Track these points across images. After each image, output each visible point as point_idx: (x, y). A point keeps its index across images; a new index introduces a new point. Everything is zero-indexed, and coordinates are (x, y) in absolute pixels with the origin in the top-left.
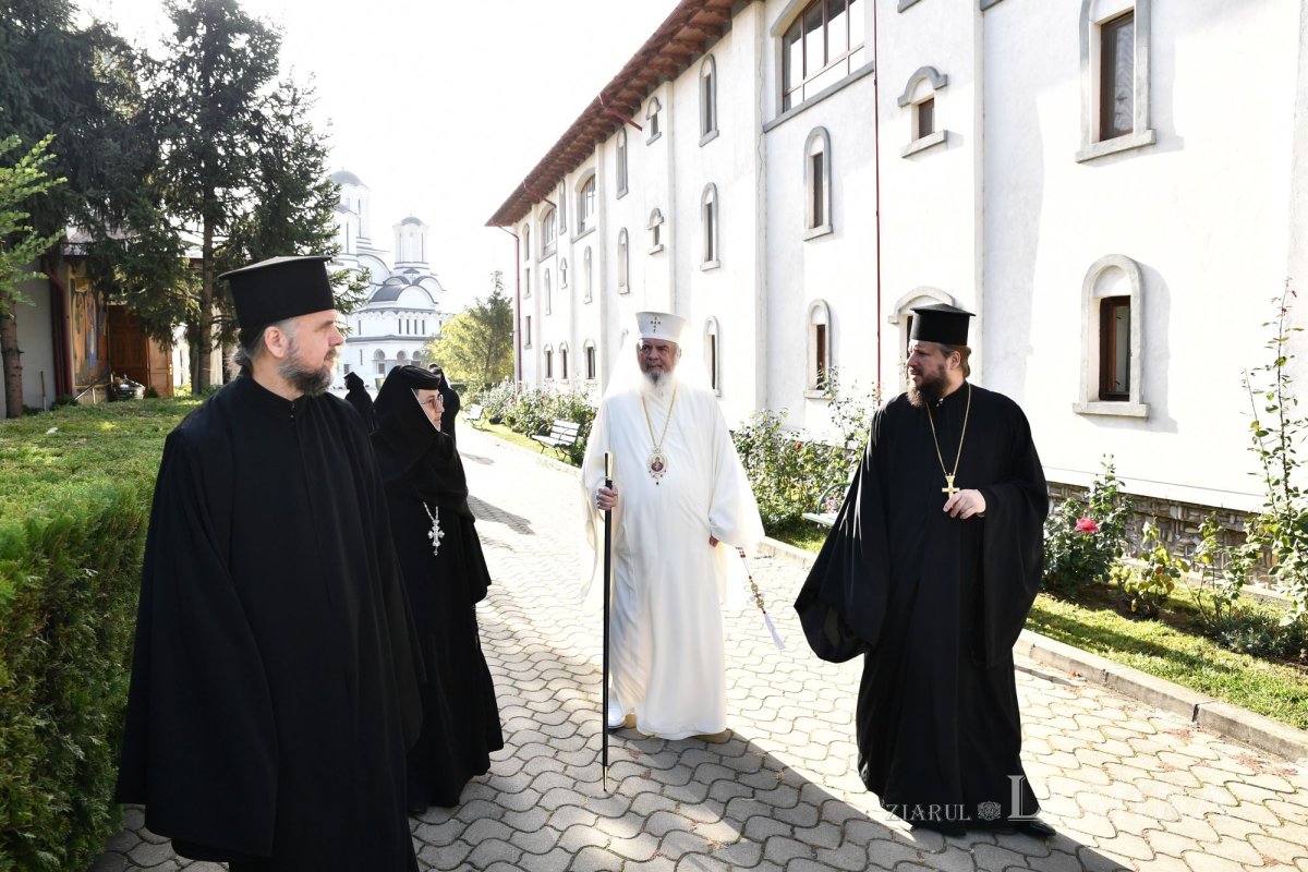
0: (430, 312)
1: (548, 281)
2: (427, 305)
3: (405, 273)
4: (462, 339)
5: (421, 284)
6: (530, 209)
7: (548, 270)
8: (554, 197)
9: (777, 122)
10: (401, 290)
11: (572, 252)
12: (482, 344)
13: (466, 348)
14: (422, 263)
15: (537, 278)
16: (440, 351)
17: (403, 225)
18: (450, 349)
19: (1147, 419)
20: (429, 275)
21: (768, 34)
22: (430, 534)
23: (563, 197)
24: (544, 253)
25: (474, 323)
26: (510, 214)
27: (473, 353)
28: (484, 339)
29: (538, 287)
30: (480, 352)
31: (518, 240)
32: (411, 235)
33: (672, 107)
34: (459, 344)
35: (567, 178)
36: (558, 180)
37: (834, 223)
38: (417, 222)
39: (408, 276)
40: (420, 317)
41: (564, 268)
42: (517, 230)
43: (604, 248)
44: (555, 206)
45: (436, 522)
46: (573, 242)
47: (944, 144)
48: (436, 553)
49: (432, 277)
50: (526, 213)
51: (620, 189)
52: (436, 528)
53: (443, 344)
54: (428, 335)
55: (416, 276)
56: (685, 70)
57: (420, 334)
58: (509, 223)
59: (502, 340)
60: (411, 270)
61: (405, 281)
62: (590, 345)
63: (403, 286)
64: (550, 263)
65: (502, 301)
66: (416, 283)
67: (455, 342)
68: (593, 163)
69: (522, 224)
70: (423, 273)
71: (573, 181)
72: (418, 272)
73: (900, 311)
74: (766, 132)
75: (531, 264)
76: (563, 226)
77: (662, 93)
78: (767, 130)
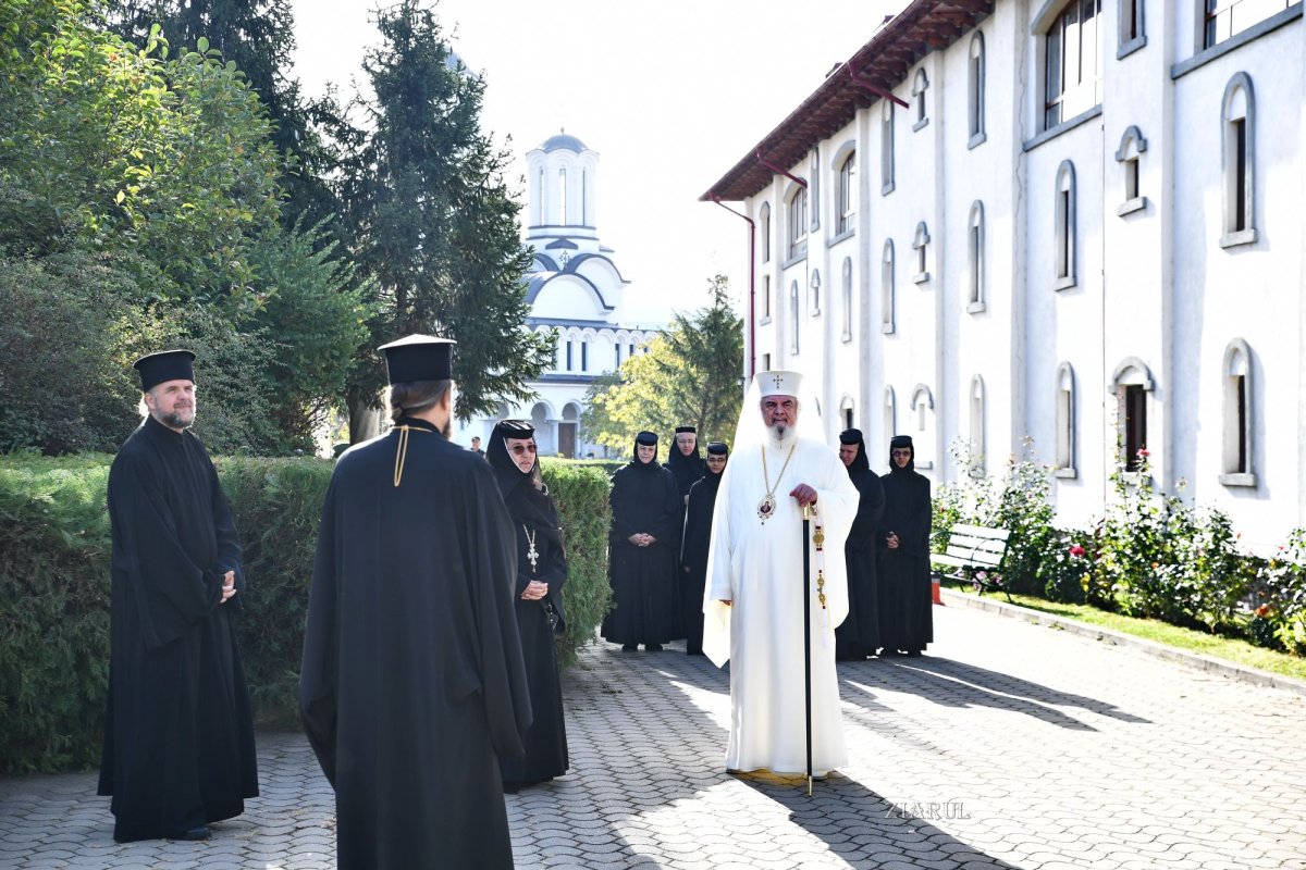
0: (598, 325)
1: (795, 300)
2: (591, 311)
3: (548, 247)
4: (658, 389)
5: (580, 270)
6: (772, 180)
7: (795, 284)
8: (803, 170)
9: (1037, 143)
10: (542, 284)
11: (828, 262)
12: (690, 397)
13: (664, 403)
14: (584, 227)
15: (780, 296)
16: (618, 407)
17: (546, 152)
18: (637, 404)
19: (1255, 487)
20: (597, 252)
21: (1030, 32)
22: (529, 555)
23: (816, 173)
24: (791, 256)
25: (679, 362)
26: (740, 184)
27: (676, 413)
28: (695, 389)
29: (780, 307)
30: (687, 411)
31: (753, 227)
32: (563, 171)
33: (942, 85)
34: (652, 397)
35: (821, 146)
36: (810, 146)
37: (1078, 275)
38: (572, 145)
39: (555, 254)
40: (577, 336)
41: (816, 285)
42: (750, 209)
43: (866, 264)
44: (804, 184)
45: (532, 545)
46: (829, 246)
47: (1143, 211)
48: (534, 570)
49: (603, 256)
50: (766, 185)
51: (886, 183)
52: (532, 550)
53: (623, 393)
54: (594, 370)
55: (572, 253)
56: (954, 41)
57: (577, 370)
58: (739, 197)
59: (726, 391)
60: (562, 242)
61: (549, 264)
62: (848, 406)
63: (546, 275)
64: (797, 272)
65: (727, 325)
66: (571, 268)
67: (646, 393)
68: (853, 133)
69: (759, 200)
70: (584, 247)
71: (830, 150)
72: (575, 247)
73: (1117, 380)
74: (1027, 151)
75: (771, 268)
76: (816, 220)
77: (930, 63)
78: (1027, 148)
